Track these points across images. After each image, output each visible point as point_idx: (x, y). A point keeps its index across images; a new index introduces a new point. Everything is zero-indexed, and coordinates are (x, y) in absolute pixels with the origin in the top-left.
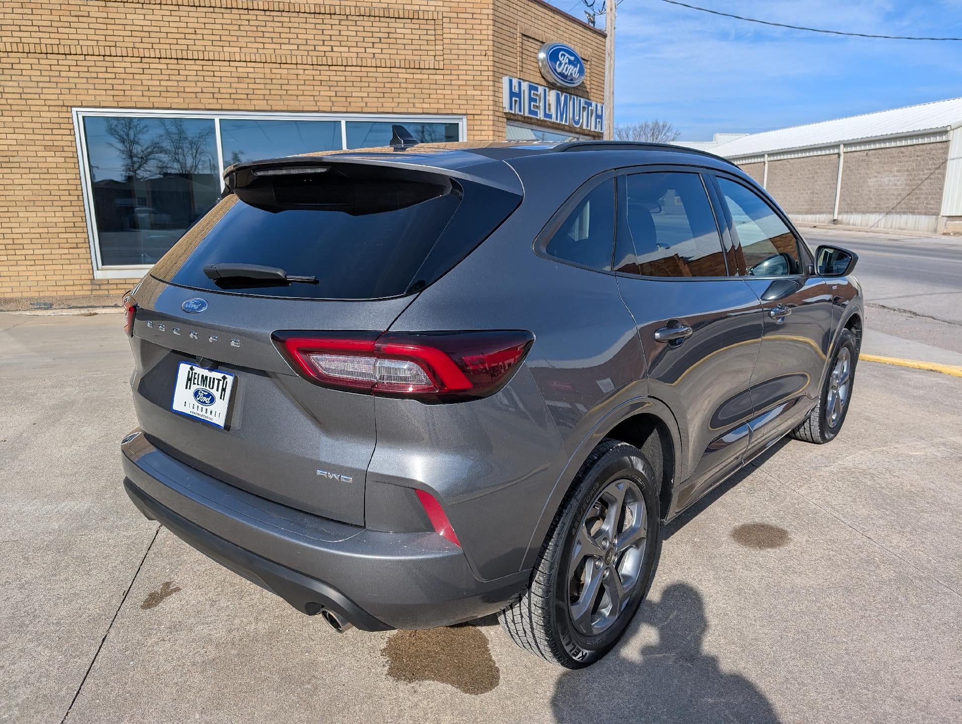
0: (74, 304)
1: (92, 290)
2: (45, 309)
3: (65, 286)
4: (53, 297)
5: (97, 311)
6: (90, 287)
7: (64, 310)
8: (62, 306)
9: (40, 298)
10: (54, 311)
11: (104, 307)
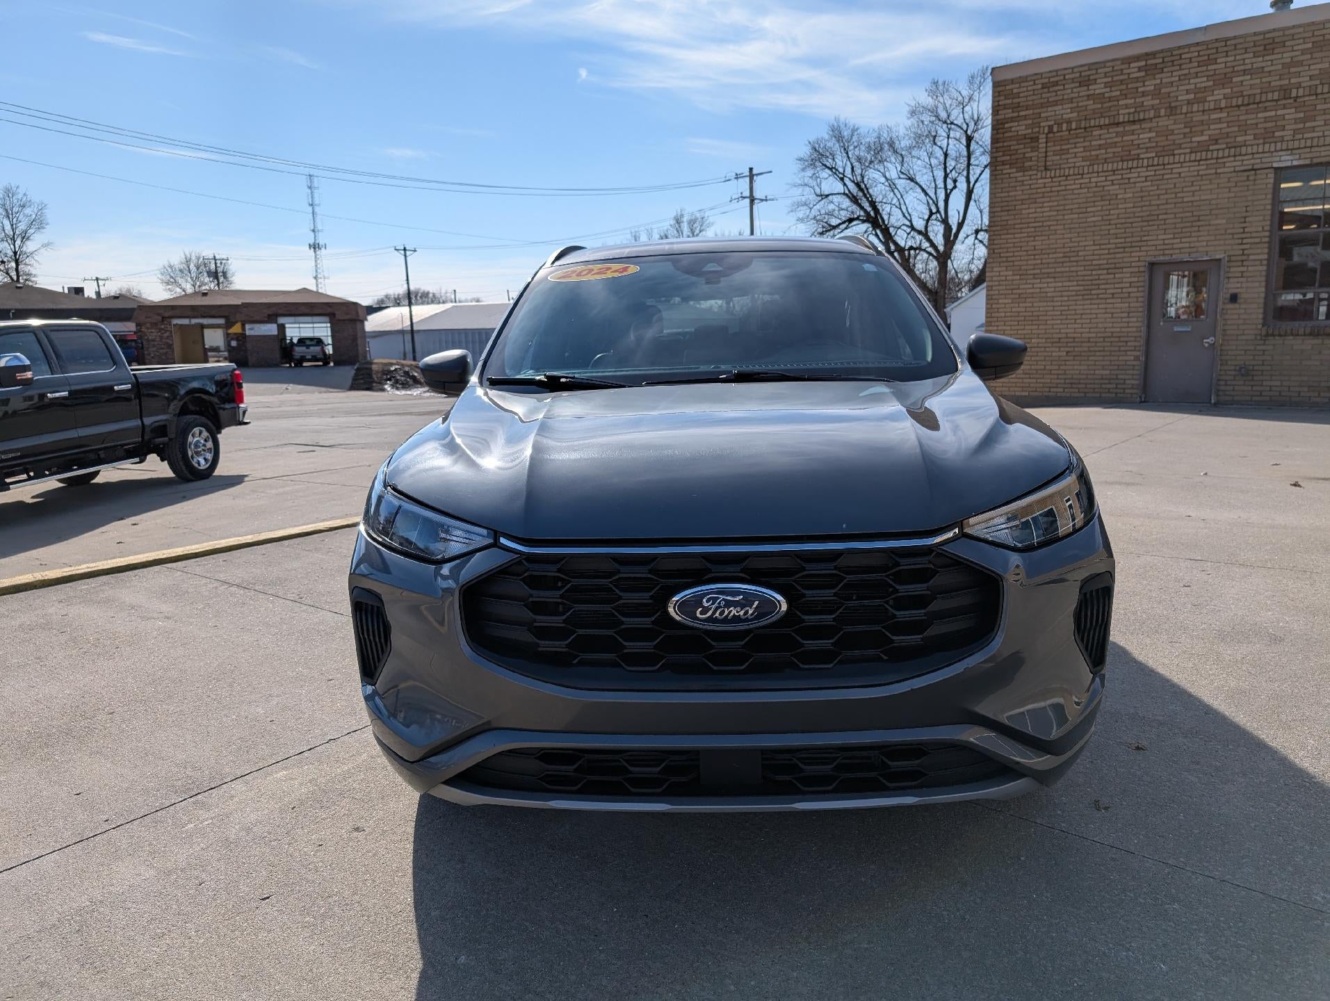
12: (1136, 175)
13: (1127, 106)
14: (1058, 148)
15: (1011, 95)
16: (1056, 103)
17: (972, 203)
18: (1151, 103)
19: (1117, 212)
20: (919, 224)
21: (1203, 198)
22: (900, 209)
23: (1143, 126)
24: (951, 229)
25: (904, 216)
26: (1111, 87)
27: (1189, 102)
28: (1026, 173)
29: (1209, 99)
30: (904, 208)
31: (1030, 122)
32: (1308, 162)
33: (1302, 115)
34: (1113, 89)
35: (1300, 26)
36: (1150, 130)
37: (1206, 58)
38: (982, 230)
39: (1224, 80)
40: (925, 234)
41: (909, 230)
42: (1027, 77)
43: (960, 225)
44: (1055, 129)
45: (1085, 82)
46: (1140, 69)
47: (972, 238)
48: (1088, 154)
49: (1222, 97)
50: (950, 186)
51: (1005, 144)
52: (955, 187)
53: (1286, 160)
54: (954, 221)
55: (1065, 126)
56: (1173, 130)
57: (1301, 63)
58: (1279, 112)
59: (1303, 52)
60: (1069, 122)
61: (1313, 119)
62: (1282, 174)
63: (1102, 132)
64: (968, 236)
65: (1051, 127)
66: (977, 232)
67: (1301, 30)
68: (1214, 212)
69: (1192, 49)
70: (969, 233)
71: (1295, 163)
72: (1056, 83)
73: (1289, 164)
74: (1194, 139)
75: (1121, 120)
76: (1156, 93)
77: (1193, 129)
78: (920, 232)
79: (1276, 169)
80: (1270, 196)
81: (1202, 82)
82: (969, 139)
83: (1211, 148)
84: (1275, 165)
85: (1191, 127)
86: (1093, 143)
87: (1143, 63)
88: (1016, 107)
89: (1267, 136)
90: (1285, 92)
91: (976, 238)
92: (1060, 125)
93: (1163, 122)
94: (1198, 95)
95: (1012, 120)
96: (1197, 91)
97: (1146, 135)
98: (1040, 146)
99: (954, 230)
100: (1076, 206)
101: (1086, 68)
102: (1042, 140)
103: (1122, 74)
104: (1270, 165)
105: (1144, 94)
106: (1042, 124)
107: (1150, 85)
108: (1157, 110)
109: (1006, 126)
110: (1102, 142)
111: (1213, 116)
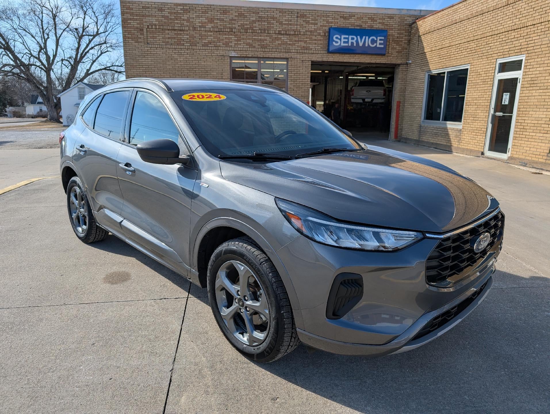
0: (535, 166)
1: (546, 159)
2: (524, 166)
3: (536, 155)
4: (529, 160)
5: (544, 172)
6: (545, 158)
7: (530, 168)
8: (530, 166)
9: (524, 159)
10: (527, 168)
11: (547, 171)
12: (183, 52)
13: (177, 23)
14: (152, 35)
15: (129, 8)
16: (149, 16)
17: (59, 47)
18: (186, 24)
19: (178, 65)
20: (35, 54)
21: (208, 64)
22: (24, 44)
23: (184, 33)
24: (50, 58)
25: (26, 48)
26: (171, 14)
27: (200, 27)
28: (139, 44)
29: (207, 27)
30: (25, 44)
31: (139, 22)
32: (240, 55)
33: (236, 39)
34: (172, 15)
35: (233, 6)
36: (187, 35)
37: (204, 11)
38: (65, 60)
39: (211, 21)
40: (39, 59)
41: (30, 56)
42: (135, 2)
43: (55, 56)
44: (150, 27)
45: (161, 10)
46: (181, 10)
47: (60, 63)
48: (164, 40)
49: (211, 27)
50: (46, 37)
51: (129, 29)
52: (48, 38)
53: (233, 54)
54: (51, 54)
55: (154, 26)
56: (195, 36)
57: (235, 20)
58: (230, 36)
59: (236, 16)
60: (155, 25)
61: (240, 40)
62: (231, 58)
63: (169, 32)
64: (58, 62)
65: (148, 26)
66: (62, 60)
67: (234, 8)
68: (212, 70)
69: (199, 6)
70: (59, 60)
71: (236, 55)
72: (148, 8)
73: (234, 55)
74: (203, 41)
75: (176, 29)
76: (188, 20)
77: (203, 37)
78: (36, 58)
79: (230, 57)
80: (229, 66)
81: (204, 20)
82: (54, 17)
83: (209, 45)
84: (230, 55)
85: (202, 36)
86: (166, 36)
87: (182, 7)
88: (132, 14)
89: (227, 44)
90: (231, 29)
91: (62, 63)
92: (152, 26)
93: (192, 33)
94: (203, 25)
95: (131, 19)
96: (202, 23)
97: (186, 37)
98: (144, 33)
99: (52, 58)
100: (162, 61)
101: (160, 4)
102: (145, 31)
103: (174, 10)
104: (228, 55)
105: (184, 20)
106: (144, 24)
107: (185, 17)
108: (189, 27)
109: (128, 21)
110: (170, 36)
111: (209, 34)
